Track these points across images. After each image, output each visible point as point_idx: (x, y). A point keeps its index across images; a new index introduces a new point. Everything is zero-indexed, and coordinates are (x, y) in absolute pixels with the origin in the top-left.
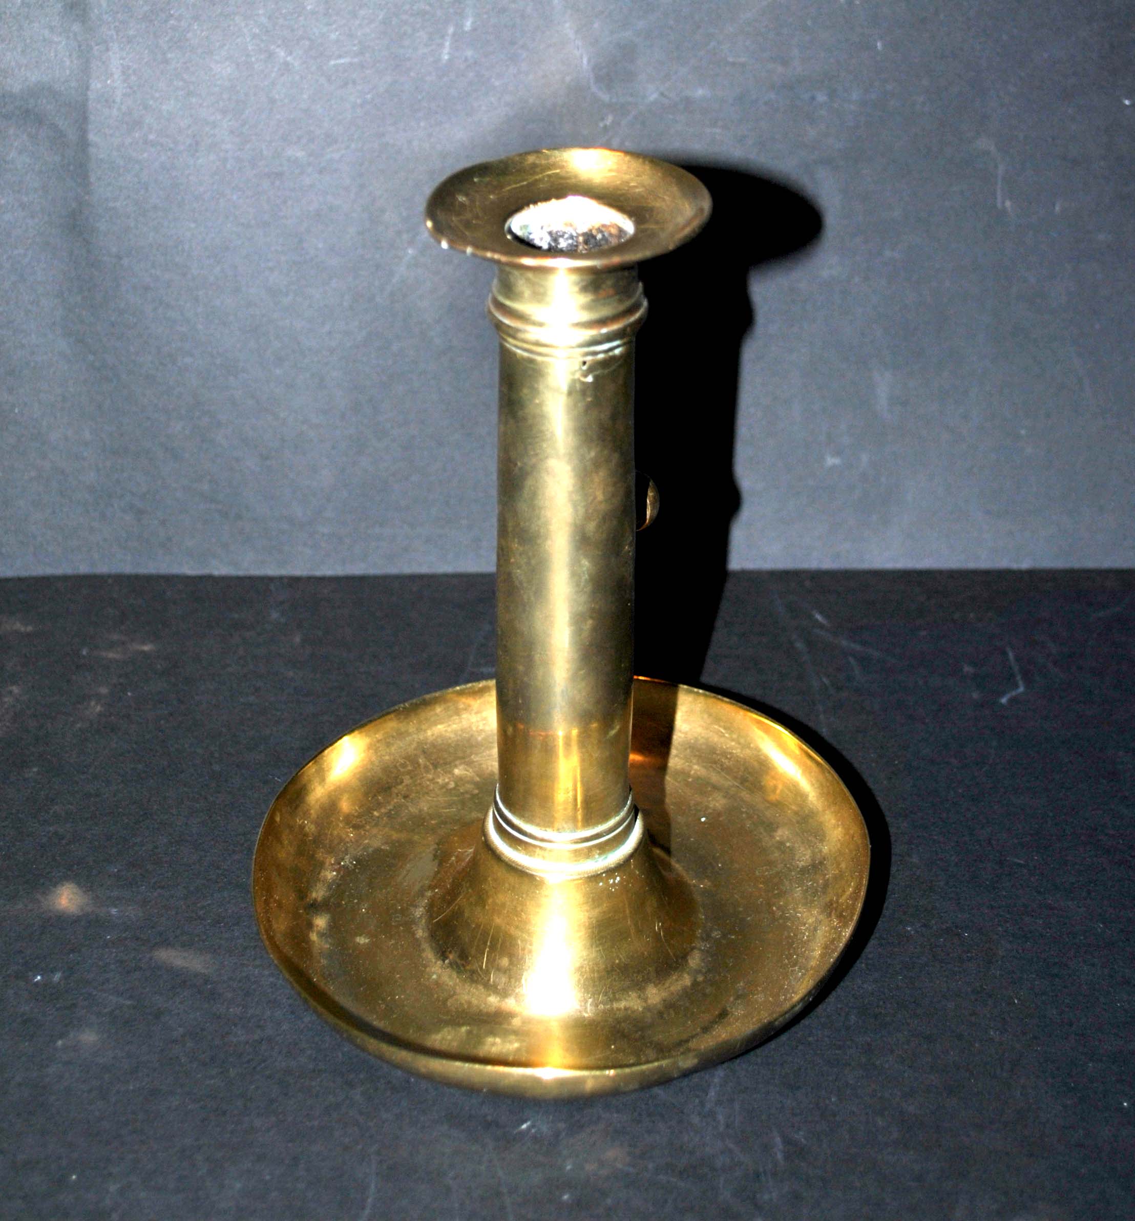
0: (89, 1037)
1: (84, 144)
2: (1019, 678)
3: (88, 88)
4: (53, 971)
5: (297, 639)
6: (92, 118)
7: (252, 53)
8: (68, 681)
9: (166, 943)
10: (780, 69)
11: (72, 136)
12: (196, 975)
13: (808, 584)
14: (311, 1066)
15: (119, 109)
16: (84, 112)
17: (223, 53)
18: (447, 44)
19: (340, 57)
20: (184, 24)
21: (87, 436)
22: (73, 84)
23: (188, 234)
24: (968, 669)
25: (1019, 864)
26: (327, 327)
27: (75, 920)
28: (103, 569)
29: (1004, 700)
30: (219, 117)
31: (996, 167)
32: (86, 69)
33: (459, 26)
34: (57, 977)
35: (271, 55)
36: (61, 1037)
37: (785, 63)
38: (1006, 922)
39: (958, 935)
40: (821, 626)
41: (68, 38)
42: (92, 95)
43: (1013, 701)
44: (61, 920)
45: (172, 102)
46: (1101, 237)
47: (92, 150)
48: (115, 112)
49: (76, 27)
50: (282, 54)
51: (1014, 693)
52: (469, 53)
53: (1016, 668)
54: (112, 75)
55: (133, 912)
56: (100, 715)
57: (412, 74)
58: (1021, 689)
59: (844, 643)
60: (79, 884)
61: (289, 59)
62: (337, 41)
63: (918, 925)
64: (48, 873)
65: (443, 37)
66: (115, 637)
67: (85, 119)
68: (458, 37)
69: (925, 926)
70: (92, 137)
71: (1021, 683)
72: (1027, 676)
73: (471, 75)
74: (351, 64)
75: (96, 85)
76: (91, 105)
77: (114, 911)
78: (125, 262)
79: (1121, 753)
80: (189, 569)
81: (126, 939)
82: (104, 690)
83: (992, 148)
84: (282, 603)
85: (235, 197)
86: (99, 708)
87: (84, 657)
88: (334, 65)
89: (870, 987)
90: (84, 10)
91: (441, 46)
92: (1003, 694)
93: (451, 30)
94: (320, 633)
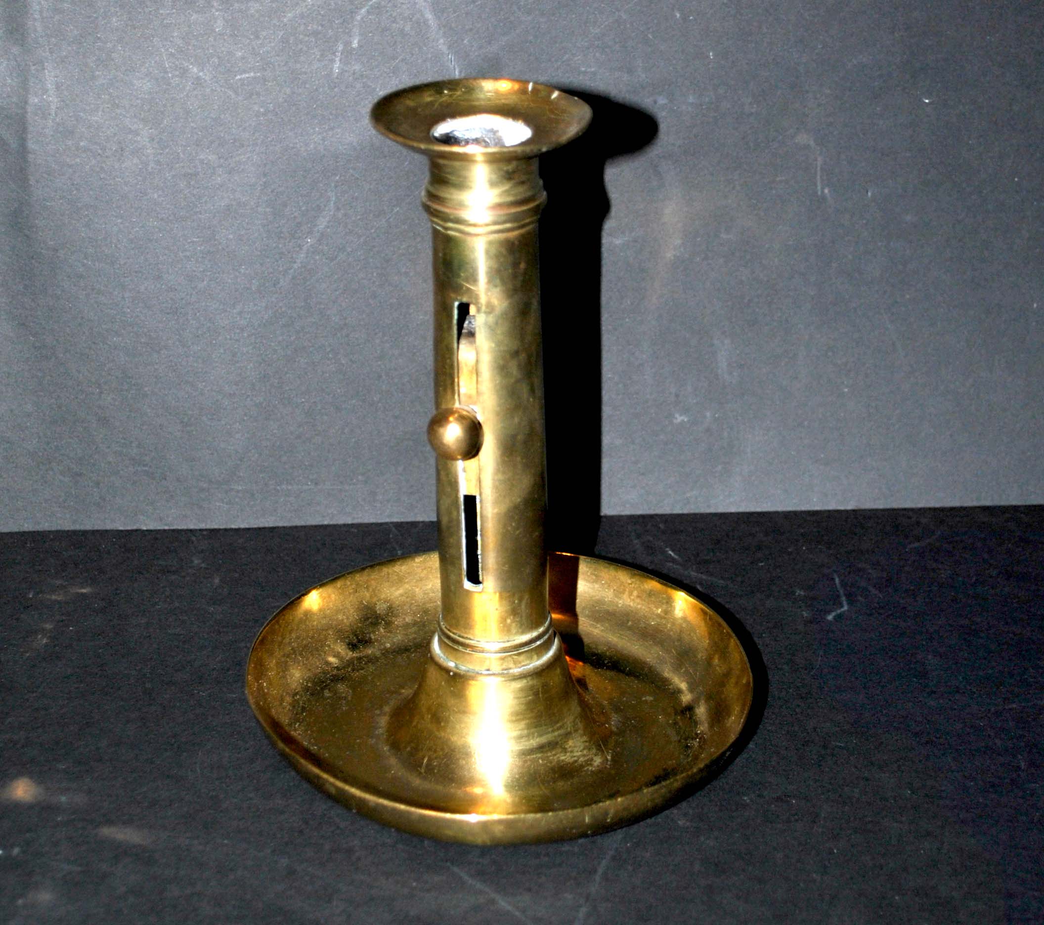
0: (45, 897)
1: (23, 150)
2: (844, 599)
3: (26, 102)
4: (12, 846)
5: (217, 581)
6: (31, 129)
7: (168, 70)
8: (17, 619)
9: (110, 822)
10: (626, 77)
11: (14, 144)
12: (135, 846)
13: (662, 526)
14: (235, 913)
15: (53, 120)
16: (24, 124)
17: (143, 70)
18: (337, 59)
19: (245, 72)
20: (109, 45)
21: (29, 407)
22: (14, 100)
23: (115, 229)
24: (799, 592)
25: (840, 747)
26: (238, 308)
27: (30, 807)
28: (45, 526)
29: (830, 617)
30: (141, 126)
31: (816, 160)
32: (24, 85)
33: (348, 44)
34: (16, 851)
35: (184, 72)
36: (21, 896)
37: (630, 71)
38: (829, 791)
39: (788, 802)
40: (673, 560)
41: (9, 60)
42: (29, 109)
43: (839, 617)
44: (17, 807)
45: (100, 113)
46: (908, 218)
47: (31, 157)
48: (50, 123)
49: (16, 50)
50: (195, 70)
51: (839, 611)
52: (357, 67)
53: (841, 592)
54: (47, 91)
55: (80, 799)
56: (46, 645)
57: (307, 86)
58: (846, 608)
59: (693, 574)
60: (31, 778)
61: (201, 74)
62: (243, 58)
63: (753, 796)
64: (6, 770)
65: (334, 54)
66: (58, 582)
67: (25, 130)
68: (348, 53)
69: (759, 796)
70: (31, 145)
71: (845, 603)
72: (850, 597)
73: (358, 86)
74: (254, 78)
75: (34, 100)
76: (29, 116)
77: (63, 799)
78: (61, 253)
79: (930, 657)
80: (120, 525)
81: (74, 820)
82: (48, 626)
83: (812, 143)
84: (202, 551)
85: (156, 196)
86: (45, 641)
87: (31, 599)
88: (240, 79)
89: (711, 843)
90: (23, 34)
91: (332, 61)
92: (829, 612)
93: (341, 48)
94: (237, 575)
